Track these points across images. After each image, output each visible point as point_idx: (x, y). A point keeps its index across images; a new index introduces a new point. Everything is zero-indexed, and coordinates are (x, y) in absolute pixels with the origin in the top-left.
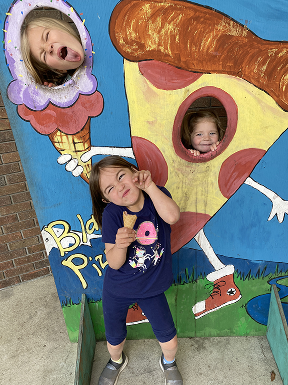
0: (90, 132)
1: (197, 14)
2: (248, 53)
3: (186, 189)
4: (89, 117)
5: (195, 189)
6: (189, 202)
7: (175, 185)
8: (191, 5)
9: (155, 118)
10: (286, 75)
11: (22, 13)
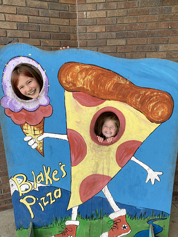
0: (44, 125)
1: (103, 72)
2: (130, 92)
3: (97, 160)
4: (44, 117)
5: (102, 160)
6: (99, 168)
7: (91, 157)
8: (100, 68)
9: (80, 120)
10: (151, 104)
11: (14, 65)
